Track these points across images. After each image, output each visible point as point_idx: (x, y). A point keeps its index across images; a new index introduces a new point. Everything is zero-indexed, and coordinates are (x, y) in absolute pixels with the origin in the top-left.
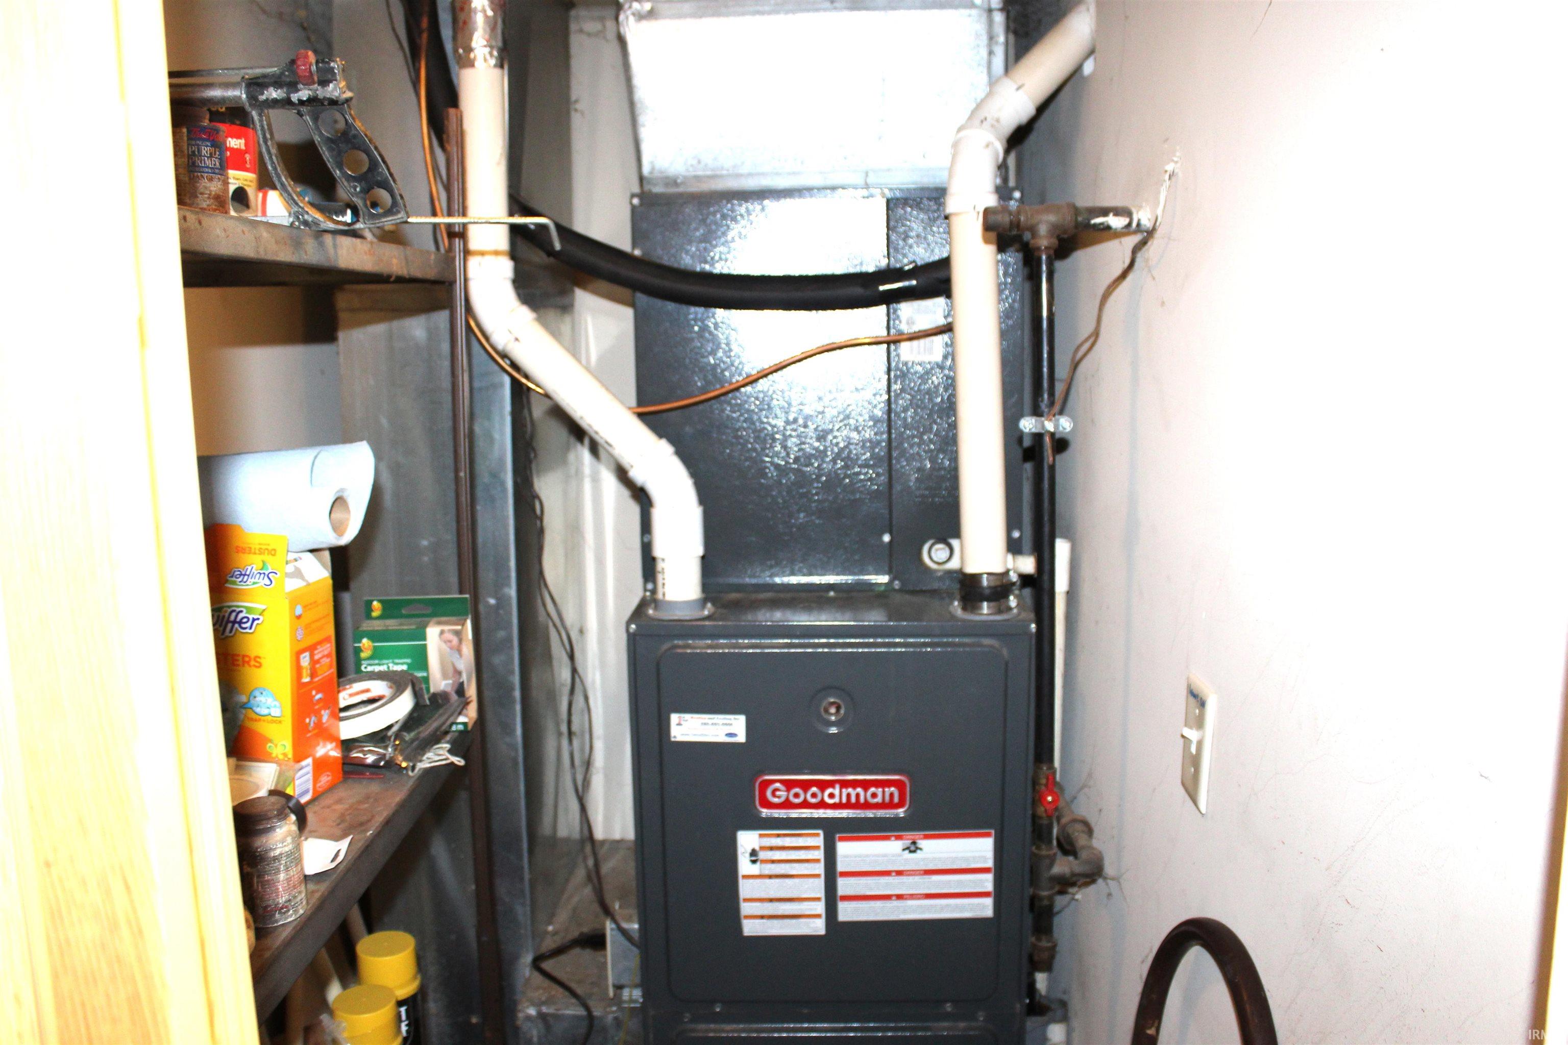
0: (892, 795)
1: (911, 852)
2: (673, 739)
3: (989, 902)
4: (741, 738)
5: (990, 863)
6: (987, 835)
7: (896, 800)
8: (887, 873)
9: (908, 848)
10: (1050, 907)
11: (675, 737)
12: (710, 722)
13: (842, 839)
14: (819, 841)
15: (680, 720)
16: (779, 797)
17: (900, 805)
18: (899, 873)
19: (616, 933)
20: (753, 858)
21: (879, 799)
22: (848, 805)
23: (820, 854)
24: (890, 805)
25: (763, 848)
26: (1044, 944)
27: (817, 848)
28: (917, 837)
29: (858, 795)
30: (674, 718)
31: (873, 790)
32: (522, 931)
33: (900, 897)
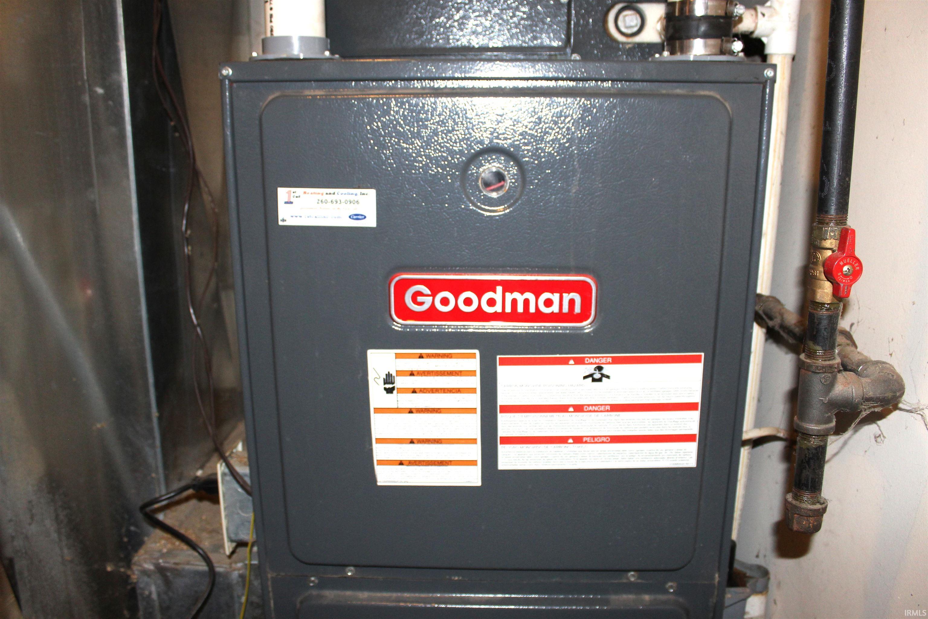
0: (572, 302)
1: (594, 380)
2: (281, 223)
3: (692, 448)
4: (371, 222)
5: (696, 397)
6: (697, 360)
7: (578, 309)
8: (562, 409)
9: (591, 375)
10: (821, 450)
11: (283, 220)
12: (329, 198)
13: (504, 362)
14: (474, 364)
15: (289, 196)
16: (421, 304)
17: (583, 316)
18: (579, 408)
19: (229, 478)
20: (388, 386)
21: (555, 308)
22: (513, 316)
23: (475, 382)
24: (570, 317)
25: (400, 373)
26: (807, 505)
27: (472, 373)
28: (604, 361)
29: (526, 302)
30: (283, 193)
31: (546, 295)
32: (154, 475)
33: (578, 440)
